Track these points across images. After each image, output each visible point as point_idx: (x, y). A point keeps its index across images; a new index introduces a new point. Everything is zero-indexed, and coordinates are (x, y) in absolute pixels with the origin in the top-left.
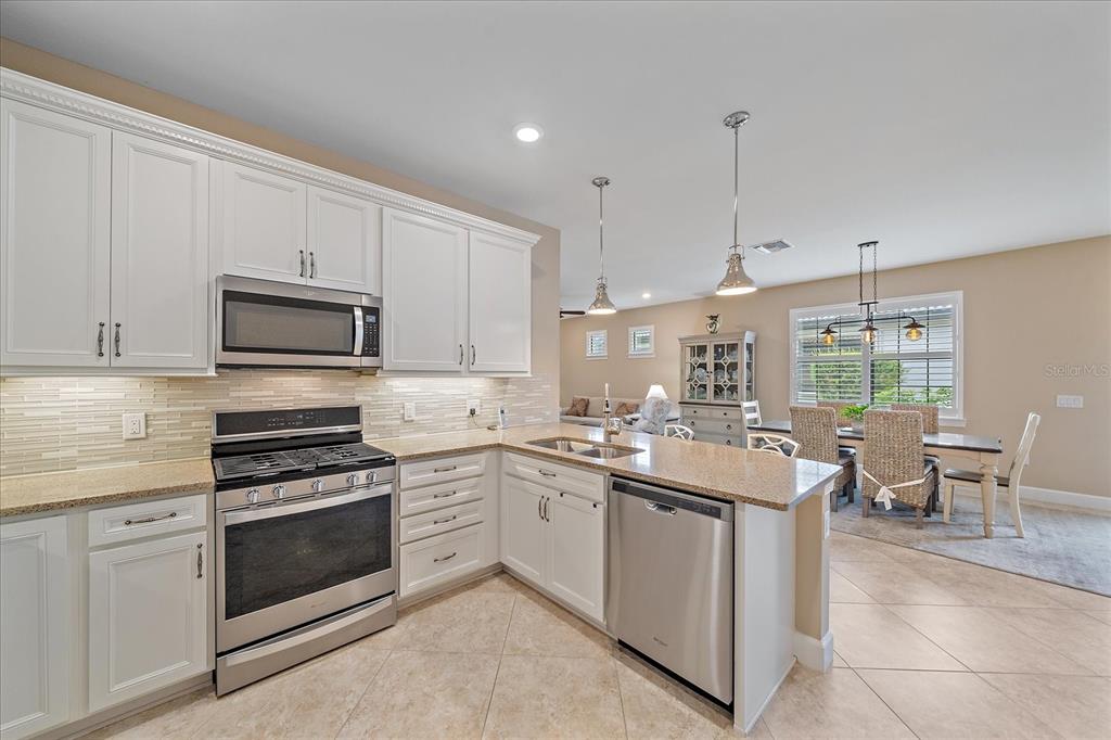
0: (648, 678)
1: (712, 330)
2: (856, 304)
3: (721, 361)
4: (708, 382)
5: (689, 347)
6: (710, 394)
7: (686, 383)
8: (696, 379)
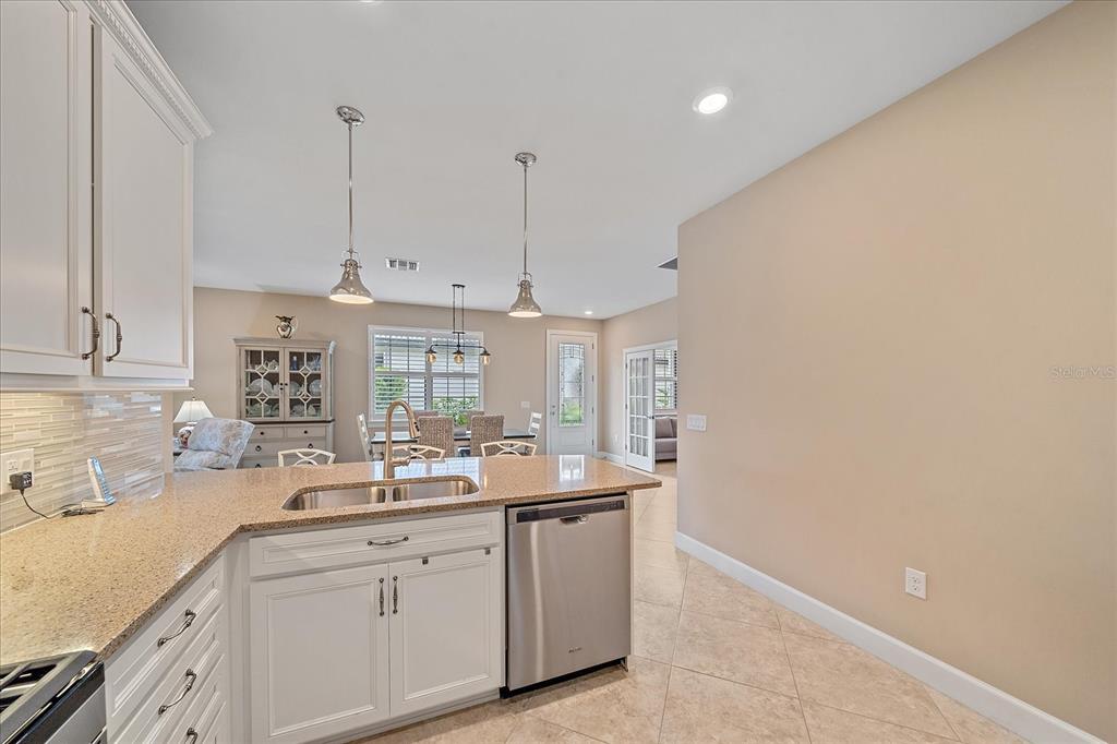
0: (559, 697)
1: (286, 333)
2: (450, 332)
3: (299, 372)
4: (280, 396)
5: (247, 351)
6: (284, 410)
7: (244, 397)
8: (262, 391)
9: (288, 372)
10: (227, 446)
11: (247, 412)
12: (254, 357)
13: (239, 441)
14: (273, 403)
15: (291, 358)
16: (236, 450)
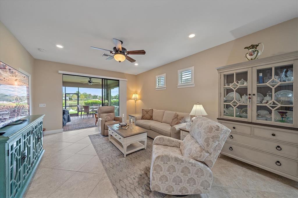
1: (253, 57)
4: (248, 104)
5: (224, 75)
6: (252, 114)
7: (223, 103)
8: (234, 100)
9: (255, 85)
10: (208, 145)
11: (224, 112)
12: (229, 78)
13: (217, 142)
14: (243, 108)
15: (258, 75)
16: (215, 150)
